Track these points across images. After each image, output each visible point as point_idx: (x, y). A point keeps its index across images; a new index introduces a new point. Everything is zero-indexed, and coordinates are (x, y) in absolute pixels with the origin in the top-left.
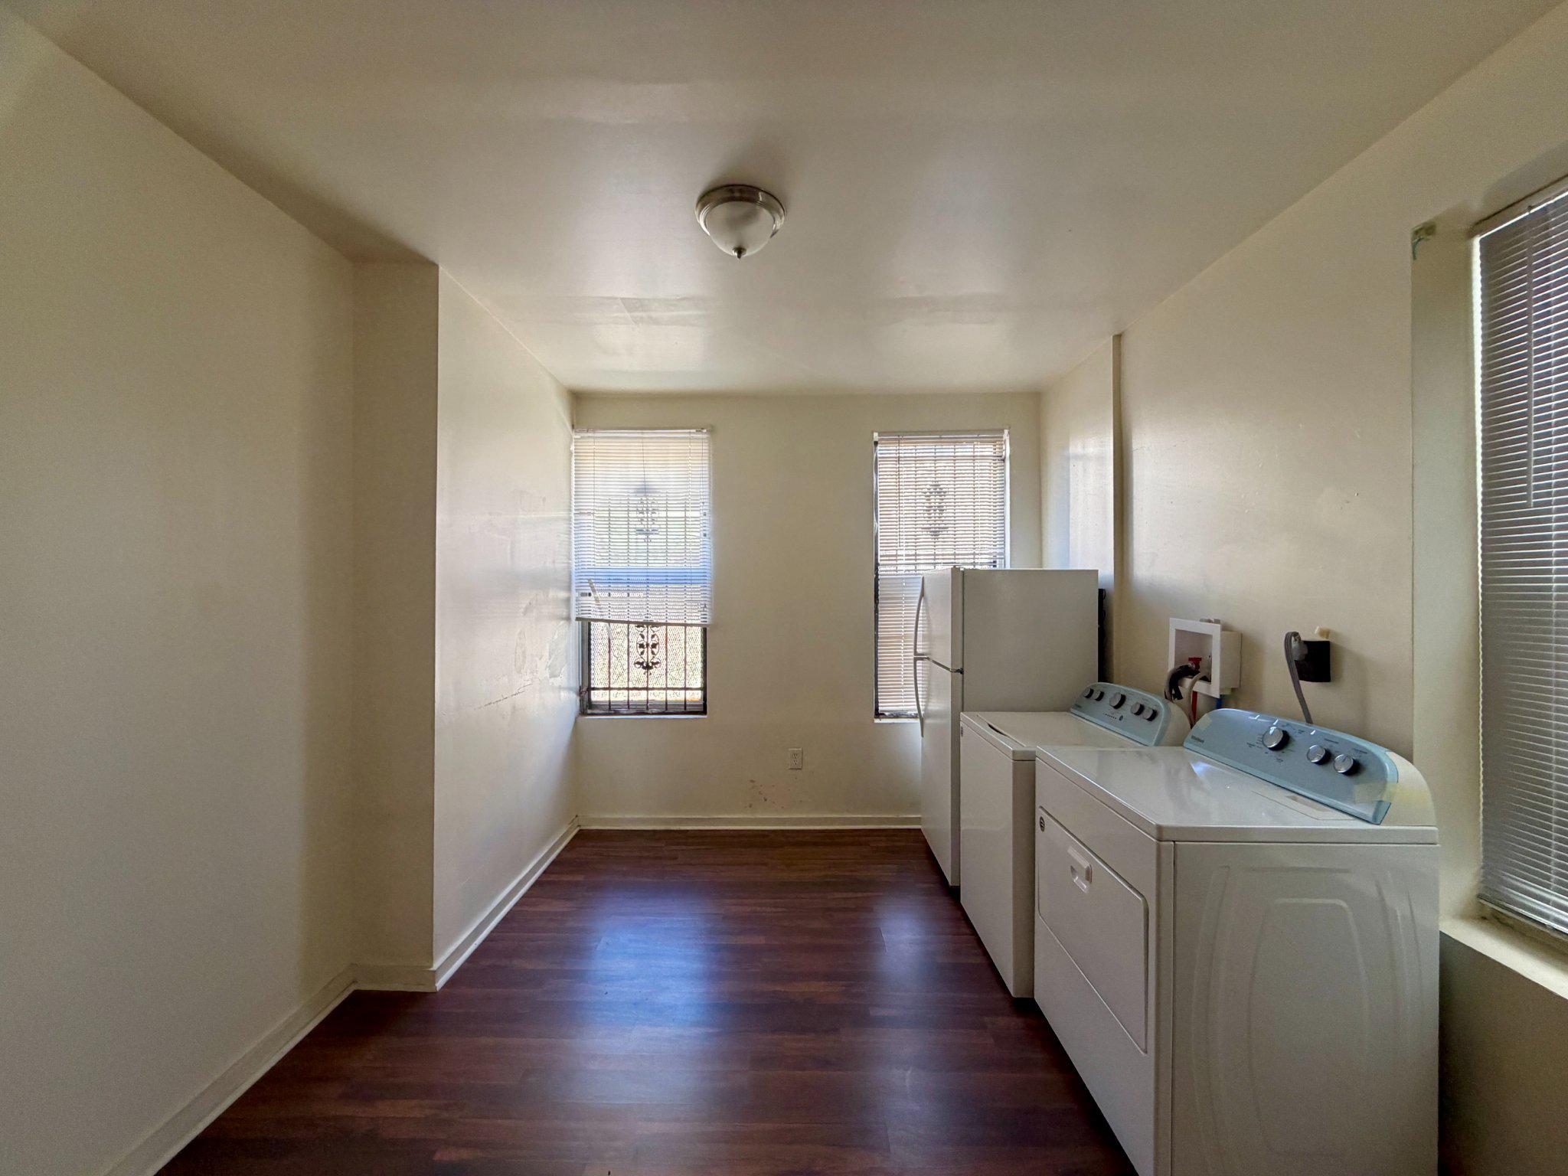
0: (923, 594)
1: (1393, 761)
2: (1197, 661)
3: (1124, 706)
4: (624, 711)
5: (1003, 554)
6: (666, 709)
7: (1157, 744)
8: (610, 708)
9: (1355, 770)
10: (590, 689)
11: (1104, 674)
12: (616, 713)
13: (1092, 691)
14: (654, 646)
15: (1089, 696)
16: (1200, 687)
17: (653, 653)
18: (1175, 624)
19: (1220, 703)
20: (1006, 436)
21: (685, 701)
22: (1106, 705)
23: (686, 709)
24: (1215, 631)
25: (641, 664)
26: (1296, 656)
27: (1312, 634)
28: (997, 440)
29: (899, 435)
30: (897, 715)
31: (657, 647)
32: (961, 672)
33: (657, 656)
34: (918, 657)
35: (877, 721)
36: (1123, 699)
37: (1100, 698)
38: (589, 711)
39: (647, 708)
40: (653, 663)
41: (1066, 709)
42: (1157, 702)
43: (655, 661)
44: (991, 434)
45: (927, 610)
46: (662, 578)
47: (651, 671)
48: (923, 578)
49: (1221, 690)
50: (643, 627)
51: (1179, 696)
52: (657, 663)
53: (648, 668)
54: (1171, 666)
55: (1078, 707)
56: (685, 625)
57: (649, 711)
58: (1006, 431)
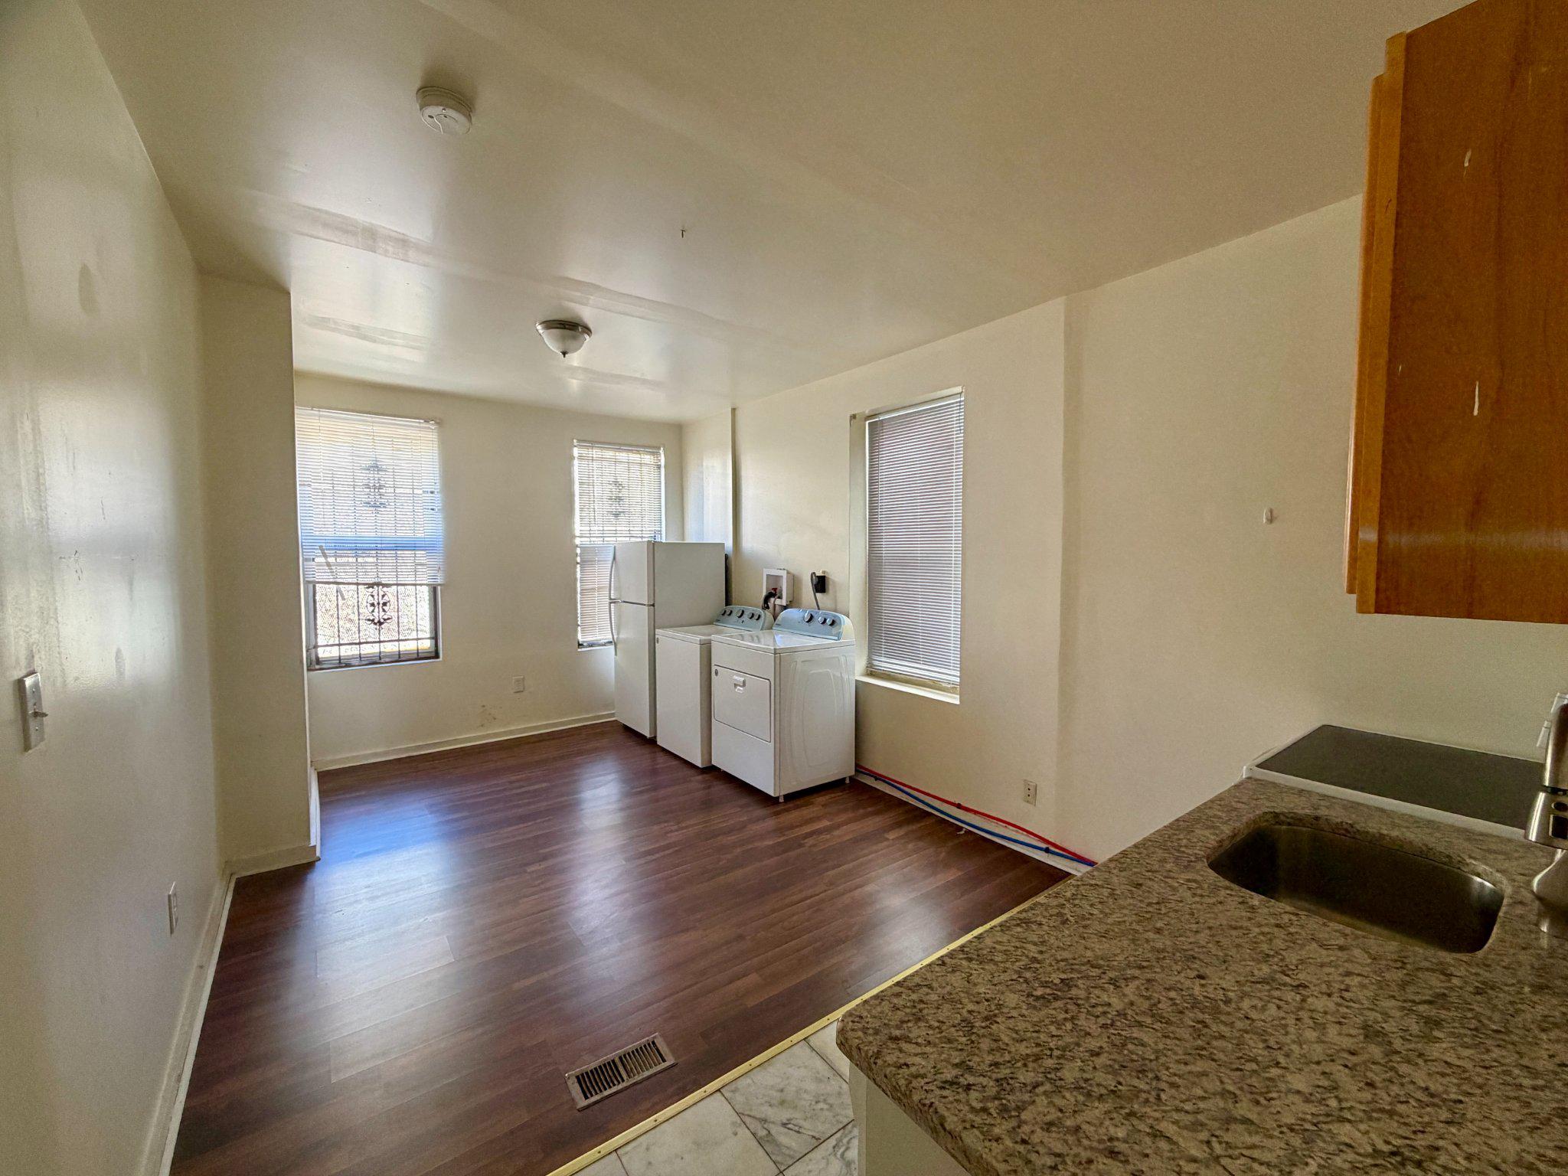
0: (614, 558)
1: (843, 618)
2: (775, 589)
3: (744, 616)
4: (354, 662)
5: (660, 531)
6: (399, 657)
7: (762, 630)
8: (340, 662)
9: (833, 623)
10: (316, 647)
11: (728, 602)
12: (348, 665)
13: (725, 611)
14: (385, 604)
15: (723, 615)
16: (778, 602)
17: (384, 610)
18: (766, 572)
19: (785, 608)
20: (661, 451)
21: (418, 650)
22: (734, 617)
23: (419, 656)
24: (784, 574)
25: (373, 620)
26: (814, 583)
27: (820, 573)
28: (655, 454)
29: (593, 443)
30: (591, 645)
31: (388, 604)
32: (653, 605)
33: (388, 613)
34: (612, 601)
35: (579, 650)
36: (743, 612)
37: (730, 614)
38: (317, 667)
39: (380, 659)
40: (385, 620)
41: (710, 623)
42: (759, 611)
43: (386, 617)
44: (653, 450)
45: (617, 570)
46: (391, 545)
47: (383, 626)
48: (615, 547)
49: (787, 601)
50: (373, 588)
51: (768, 607)
52: (389, 619)
53: (380, 623)
54: (764, 593)
55: (718, 621)
56: (415, 585)
57: (382, 661)
58: (662, 449)
